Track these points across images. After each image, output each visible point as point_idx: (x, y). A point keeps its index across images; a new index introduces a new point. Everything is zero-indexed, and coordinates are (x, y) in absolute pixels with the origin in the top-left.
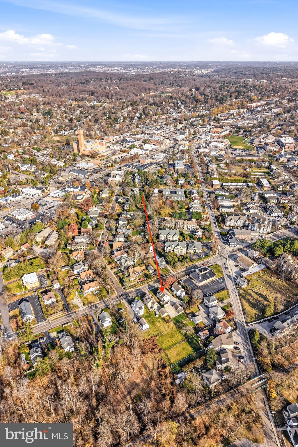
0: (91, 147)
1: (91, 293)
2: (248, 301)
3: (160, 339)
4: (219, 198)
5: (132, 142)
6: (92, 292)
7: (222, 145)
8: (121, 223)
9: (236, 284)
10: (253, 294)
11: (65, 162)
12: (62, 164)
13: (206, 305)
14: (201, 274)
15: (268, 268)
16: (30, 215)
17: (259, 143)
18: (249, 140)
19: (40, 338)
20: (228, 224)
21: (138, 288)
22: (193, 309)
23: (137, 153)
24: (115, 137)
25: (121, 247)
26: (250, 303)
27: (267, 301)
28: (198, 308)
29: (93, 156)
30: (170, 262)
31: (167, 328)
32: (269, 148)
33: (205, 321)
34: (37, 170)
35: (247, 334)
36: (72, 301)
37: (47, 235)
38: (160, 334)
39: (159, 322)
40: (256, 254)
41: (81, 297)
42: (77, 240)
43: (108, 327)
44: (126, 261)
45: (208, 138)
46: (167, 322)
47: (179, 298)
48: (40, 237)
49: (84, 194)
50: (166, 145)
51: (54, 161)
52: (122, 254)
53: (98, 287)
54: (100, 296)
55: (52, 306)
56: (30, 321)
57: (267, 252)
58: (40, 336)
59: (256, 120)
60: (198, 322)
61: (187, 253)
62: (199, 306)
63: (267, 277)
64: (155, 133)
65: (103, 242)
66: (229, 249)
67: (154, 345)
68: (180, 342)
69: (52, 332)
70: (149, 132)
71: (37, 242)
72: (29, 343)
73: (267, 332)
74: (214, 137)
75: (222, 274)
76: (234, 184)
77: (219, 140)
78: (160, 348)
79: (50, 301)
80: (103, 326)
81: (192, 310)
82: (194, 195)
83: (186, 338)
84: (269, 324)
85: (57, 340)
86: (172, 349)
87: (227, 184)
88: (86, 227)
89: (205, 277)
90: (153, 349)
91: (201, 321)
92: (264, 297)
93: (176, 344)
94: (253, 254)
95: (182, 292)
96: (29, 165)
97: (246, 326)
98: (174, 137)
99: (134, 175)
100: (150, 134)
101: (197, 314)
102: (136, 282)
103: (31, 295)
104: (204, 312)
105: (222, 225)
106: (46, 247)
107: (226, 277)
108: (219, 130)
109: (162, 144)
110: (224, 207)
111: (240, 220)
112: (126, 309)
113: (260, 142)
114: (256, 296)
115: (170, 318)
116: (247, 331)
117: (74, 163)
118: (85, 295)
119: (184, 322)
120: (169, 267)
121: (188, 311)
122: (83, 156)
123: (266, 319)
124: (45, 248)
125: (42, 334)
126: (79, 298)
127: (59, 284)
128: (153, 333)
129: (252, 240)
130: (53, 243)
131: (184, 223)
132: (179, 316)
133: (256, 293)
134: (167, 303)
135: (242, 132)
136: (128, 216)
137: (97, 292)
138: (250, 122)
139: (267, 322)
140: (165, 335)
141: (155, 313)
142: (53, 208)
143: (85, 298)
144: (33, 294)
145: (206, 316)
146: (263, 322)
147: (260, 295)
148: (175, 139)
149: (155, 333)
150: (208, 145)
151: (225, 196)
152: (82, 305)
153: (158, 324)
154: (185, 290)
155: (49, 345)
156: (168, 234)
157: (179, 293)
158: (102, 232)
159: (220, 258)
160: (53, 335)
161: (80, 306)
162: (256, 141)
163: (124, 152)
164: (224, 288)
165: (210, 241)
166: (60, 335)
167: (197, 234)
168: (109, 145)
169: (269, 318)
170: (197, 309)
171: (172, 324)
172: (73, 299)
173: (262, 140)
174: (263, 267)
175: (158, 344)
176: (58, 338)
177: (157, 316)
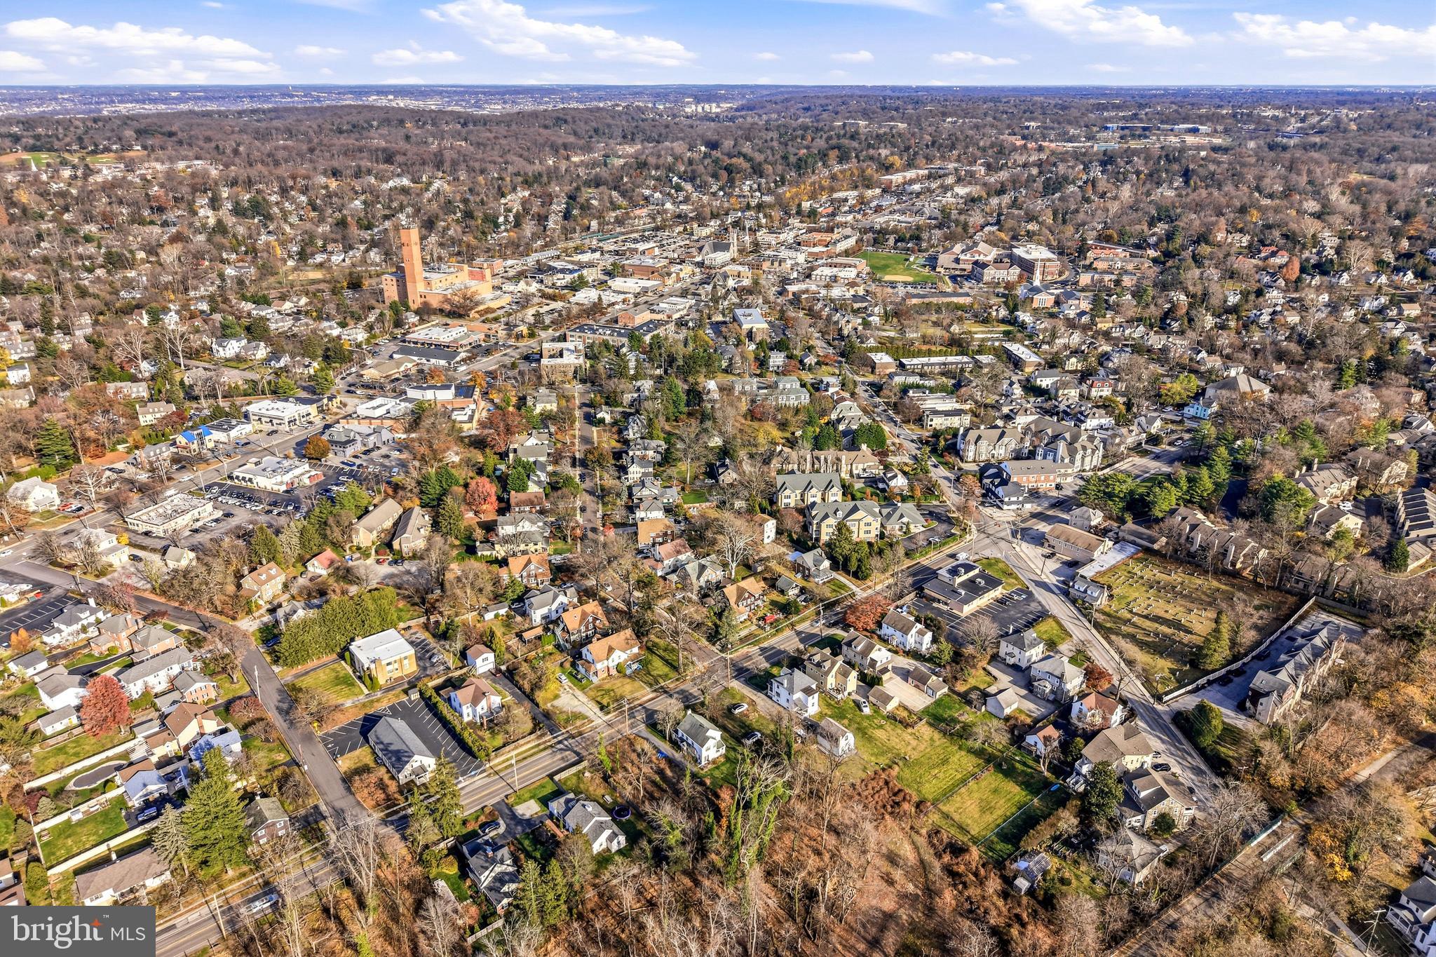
0: (444, 285)
1: (614, 672)
2: (1132, 638)
3: (907, 774)
4: (911, 393)
5: (571, 272)
6: (619, 669)
7: (851, 274)
8: (635, 472)
9: (1074, 602)
10: (1135, 619)
11: (370, 328)
12: (361, 335)
13: (1011, 661)
14: (959, 580)
15: (1148, 551)
16: (303, 474)
17: (954, 265)
18: (922, 261)
19: (483, 826)
20: (970, 455)
21: (765, 644)
22: (975, 678)
23: (600, 299)
24: (510, 262)
25: (665, 534)
26: (1141, 644)
27: (1188, 631)
28: (989, 673)
29: (457, 311)
30: (847, 559)
31: (914, 743)
32: (989, 274)
33: (1029, 706)
34: (275, 355)
35: (1172, 727)
36: (556, 703)
37: (388, 524)
38: (900, 759)
39: (881, 727)
40: (1097, 518)
41: (583, 689)
42: (506, 530)
43: (714, 762)
44: (702, 568)
45: (801, 258)
46: (906, 725)
47: (915, 655)
48: (371, 531)
49: (473, 406)
50: (679, 279)
51: (331, 328)
52: (679, 552)
53: (636, 650)
54: (650, 679)
55: (493, 723)
56: (426, 778)
57: (1124, 510)
58: (483, 819)
59: (919, 212)
60: (1007, 711)
61: (882, 536)
62: (990, 668)
63: (1153, 572)
64: (636, 250)
65: (594, 530)
66: (1006, 515)
67: (895, 794)
68: (974, 776)
69: (521, 800)
70: (612, 248)
71: (359, 548)
72: (450, 842)
73: (1232, 714)
74: (817, 256)
75: (1017, 578)
76: (934, 360)
77: (835, 260)
78: (915, 798)
79: (482, 708)
80: (696, 760)
81: (972, 682)
82: (831, 390)
83: (988, 761)
84: (1225, 689)
85: (548, 822)
86: (957, 798)
87: (915, 361)
88: (523, 488)
89: (974, 589)
90: (898, 804)
91: (1015, 706)
92: (1177, 625)
93: (964, 782)
94: (1089, 519)
95: (921, 633)
96: (244, 342)
97: (1159, 707)
98: (698, 259)
99: (617, 353)
100: (617, 253)
101: (993, 690)
102: (754, 628)
103: (395, 701)
104: (1014, 683)
105: (951, 459)
106: (399, 559)
107: (1032, 588)
108: (827, 237)
109: (669, 274)
110: (936, 412)
111: (1005, 440)
112: (752, 703)
113: (957, 261)
114: (1147, 624)
115: (910, 712)
116: (1167, 719)
117: (398, 332)
118: (595, 680)
119: (962, 719)
120: (842, 578)
121: (961, 687)
122: (425, 312)
123: (1211, 677)
124: (395, 562)
125: (487, 811)
126: (578, 693)
127: (491, 656)
128: (873, 761)
129: (1058, 487)
130: (420, 544)
131: (839, 459)
132: (938, 703)
133: (1146, 617)
134: (885, 670)
135: (891, 241)
136: (651, 453)
137: (635, 666)
138: (902, 218)
139: (1216, 686)
140: (917, 762)
141: (858, 705)
142: (375, 454)
143: (599, 688)
144: (404, 698)
145: (1024, 692)
146: (1203, 687)
147: (1157, 619)
148: (701, 265)
149: (884, 761)
150: (809, 276)
151: (924, 387)
152: (597, 710)
153: (879, 734)
154: (927, 626)
155: (526, 843)
156: (809, 486)
157: (911, 640)
158: (579, 503)
159: (987, 541)
160: (529, 809)
161: (590, 714)
162: (945, 260)
163: (553, 298)
164: (1043, 615)
165: (935, 503)
166: (557, 806)
167: (893, 483)
168: (497, 281)
169: (1217, 674)
170: (988, 679)
171: (924, 729)
172: (557, 697)
173: (962, 257)
174: (1131, 549)
175: (908, 791)
176: (551, 816)
177: (867, 711)
